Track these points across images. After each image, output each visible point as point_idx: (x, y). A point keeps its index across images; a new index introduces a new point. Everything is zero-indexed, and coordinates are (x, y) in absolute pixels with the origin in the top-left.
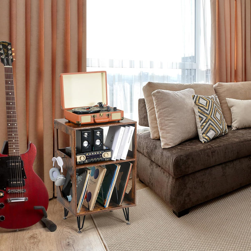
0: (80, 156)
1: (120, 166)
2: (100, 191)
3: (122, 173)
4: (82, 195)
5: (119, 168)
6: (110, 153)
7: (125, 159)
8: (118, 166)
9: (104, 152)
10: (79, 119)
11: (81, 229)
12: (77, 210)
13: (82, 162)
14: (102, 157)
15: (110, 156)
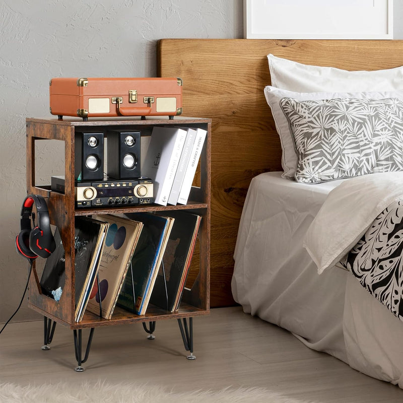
0: (84, 188)
1: (174, 219)
2: (127, 275)
3: (178, 240)
4: (87, 280)
5: (170, 223)
6: (150, 187)
7: (185, 202)
8: (168, 219)
9: (139, 184)
10: (82, 105)
11: (83, 362)
12: (76, 316)
13: (88, 204)
14: (133, 194)
15: (150, 195)
